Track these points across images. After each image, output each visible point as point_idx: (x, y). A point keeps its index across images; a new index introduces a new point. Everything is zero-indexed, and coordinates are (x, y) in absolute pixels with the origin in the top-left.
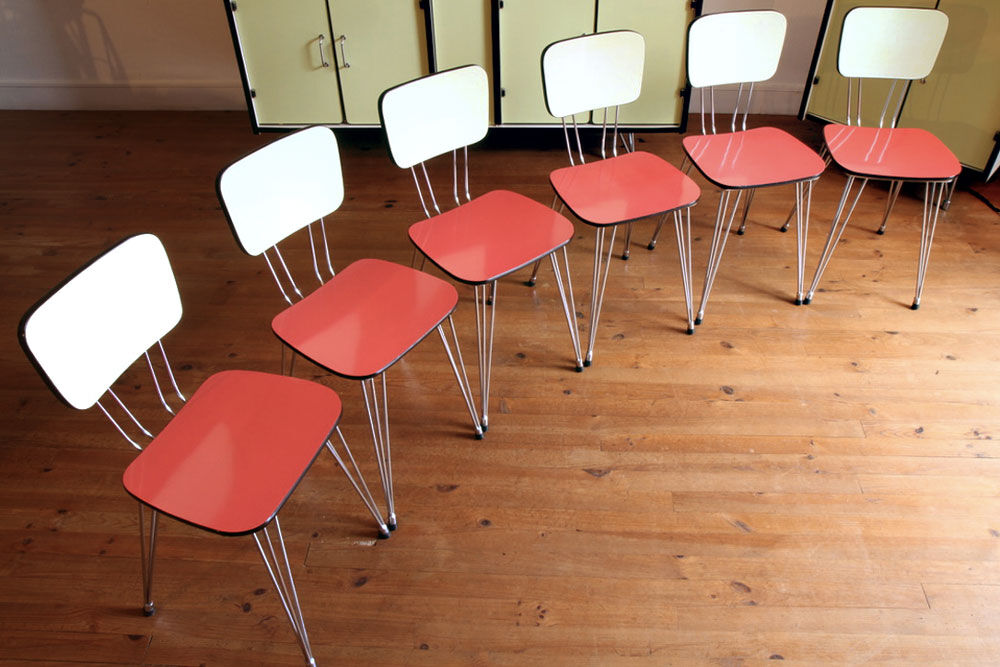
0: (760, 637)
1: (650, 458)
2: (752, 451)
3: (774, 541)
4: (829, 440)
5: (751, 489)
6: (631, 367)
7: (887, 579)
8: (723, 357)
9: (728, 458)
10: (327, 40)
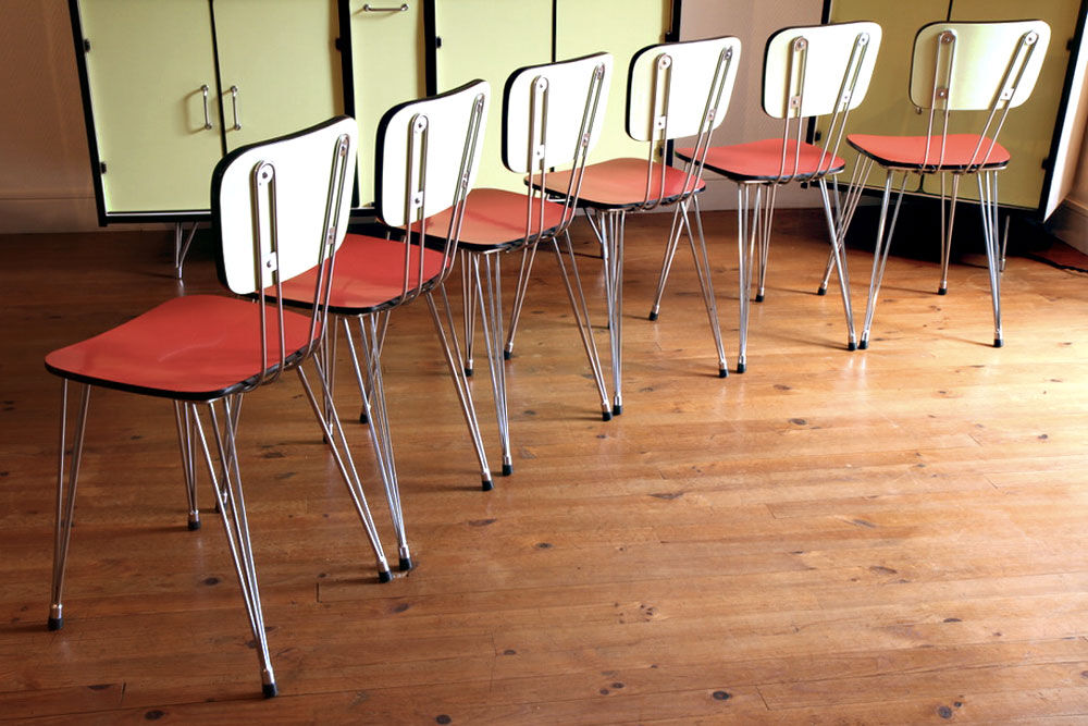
0: (925, 606)
1: (726, 480)
2: (849, 466)
3: (907, 533)
4: (937, 451)
5: (862, 494)
6: (673, 411)
7: (1056, 550)
8: (781, 397)
9: (821, 473)
10: (211, 93)
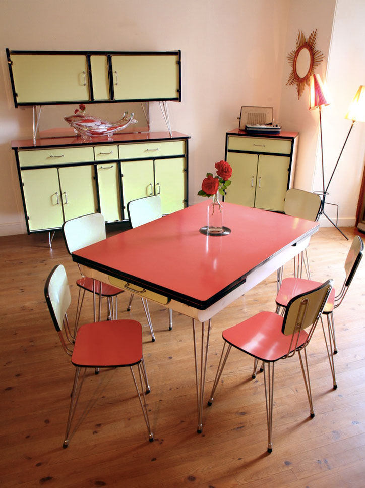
10: (59, 194)
